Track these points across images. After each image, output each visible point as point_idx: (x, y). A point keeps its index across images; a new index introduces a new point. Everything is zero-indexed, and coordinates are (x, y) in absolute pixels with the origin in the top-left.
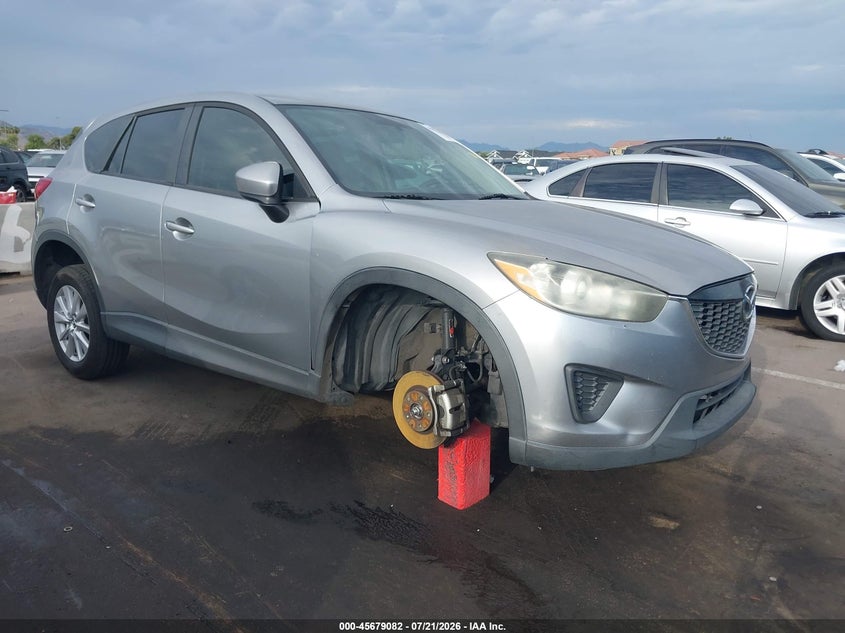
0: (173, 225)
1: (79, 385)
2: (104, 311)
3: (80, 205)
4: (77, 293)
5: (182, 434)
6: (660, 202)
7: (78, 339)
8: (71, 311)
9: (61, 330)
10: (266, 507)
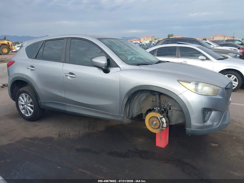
0: (67, 74)
1: (30, 123)
2: (40, 100)
3: (29, 69)
4: (28, 96)
5: (73, 135)
6: (178, 57)
7: (29, 109)
8: (25, 101)
9: (21, 107)
10: (111, 154)
